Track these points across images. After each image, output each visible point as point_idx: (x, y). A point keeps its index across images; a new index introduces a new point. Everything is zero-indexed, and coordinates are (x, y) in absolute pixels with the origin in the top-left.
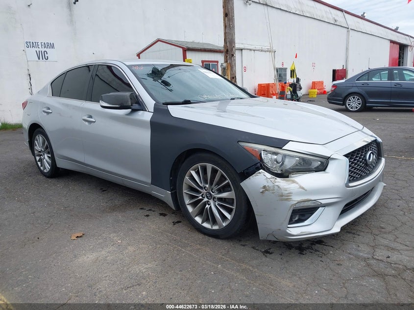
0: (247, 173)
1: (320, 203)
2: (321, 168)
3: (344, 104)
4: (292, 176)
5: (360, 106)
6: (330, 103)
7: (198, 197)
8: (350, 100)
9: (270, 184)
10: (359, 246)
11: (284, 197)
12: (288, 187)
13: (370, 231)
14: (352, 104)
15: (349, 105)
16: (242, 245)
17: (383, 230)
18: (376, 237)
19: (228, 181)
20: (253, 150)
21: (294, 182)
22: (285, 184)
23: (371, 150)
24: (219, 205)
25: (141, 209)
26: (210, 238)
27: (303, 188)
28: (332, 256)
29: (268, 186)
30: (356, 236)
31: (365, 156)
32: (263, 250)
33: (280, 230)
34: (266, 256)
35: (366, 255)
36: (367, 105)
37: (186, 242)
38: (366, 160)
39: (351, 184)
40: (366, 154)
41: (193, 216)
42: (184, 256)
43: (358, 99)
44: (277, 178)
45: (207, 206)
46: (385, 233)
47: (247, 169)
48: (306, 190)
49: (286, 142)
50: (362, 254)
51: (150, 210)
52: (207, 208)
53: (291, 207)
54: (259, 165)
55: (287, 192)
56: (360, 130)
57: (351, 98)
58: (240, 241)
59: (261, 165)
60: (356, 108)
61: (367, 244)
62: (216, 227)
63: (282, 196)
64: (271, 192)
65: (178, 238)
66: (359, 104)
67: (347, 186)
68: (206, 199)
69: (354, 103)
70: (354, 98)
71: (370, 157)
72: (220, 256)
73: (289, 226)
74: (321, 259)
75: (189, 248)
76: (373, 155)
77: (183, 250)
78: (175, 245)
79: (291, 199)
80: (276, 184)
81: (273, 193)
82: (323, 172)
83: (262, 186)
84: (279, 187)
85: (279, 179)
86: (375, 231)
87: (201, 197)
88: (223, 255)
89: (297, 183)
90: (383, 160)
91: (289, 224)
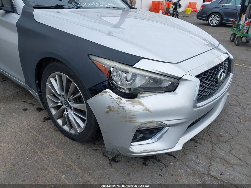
0: (95, 90)
1: (164, 124)
2: (171, 88)
3: (207, 20)
4: (141, 95)
5: (218, 22)
6: (198, 18)
7: (58, 103)
8: (212, 18)
9: (115, 105)
10: (197, 158)
11: (127, 119)
12: (133, 108)
13: (210, 139)
14: (213, 20)
15: (211, 21)
16: (94, 149)
17: (221, 139)
18: (214, 146)
19: (80, 93)
20: (102, 66)
21: (140, 103)
22: (131, 106)
23: (223, 68)
24: (74, 114)
25: (24, 102)
26: (69, 139)
27: (148, 110)
28: (172, 168)
29: (113, 107)
30: (197, 144)
31: (217, 75)
32: (111, 157)
33: (123, 147)
34: (111, 165)
35: (202, 170)
36: (223, 22)
37: (46, 142)
38: (217, 79)
39: (199, 105)
40: (218, 73)
41: (55, 118)
42: (36, 160)
43: (218, 17)
44: (123, 99)
45: (65, 112)
46: (222, 142)
47: (95, 86)
48: (151, 112)
49: (138, 59)
50: (199, 168)
51: (31, 104)
52: (65, 114)
53: (134, 128)
54: (106, 83)
55: (131, 114)
56: (216, 47)
57: (213, 16)
58: (95, 144)
59: (109, 83)
60: (216, 23)
61: (206, 156)
62: (72, 132)
63: (126, 117)
64: (116, 112)
65: (40, 137)
66: (218, 21)
67: (195, 107)
68: (64, 106)
69: (214, 20)
70: (215, 16)
71: (221, 75)
72: (70, 162)
73: (132, 144)
74: (160, 172)
75: (45, 151)
76: (224, 73)
77: (39, 152)
78: (34, 145)
79: (135, 121)
80: (121, 105)
81: (117, 114)
82: (172, 93)
83: (107, 106)
84: (123, 109)
85: (124, 100)
86: (215, 140)
87: (60, 104)
88: (72, 162)
89: (143, 105)
90: (231, 74)
91: (132, 142)
